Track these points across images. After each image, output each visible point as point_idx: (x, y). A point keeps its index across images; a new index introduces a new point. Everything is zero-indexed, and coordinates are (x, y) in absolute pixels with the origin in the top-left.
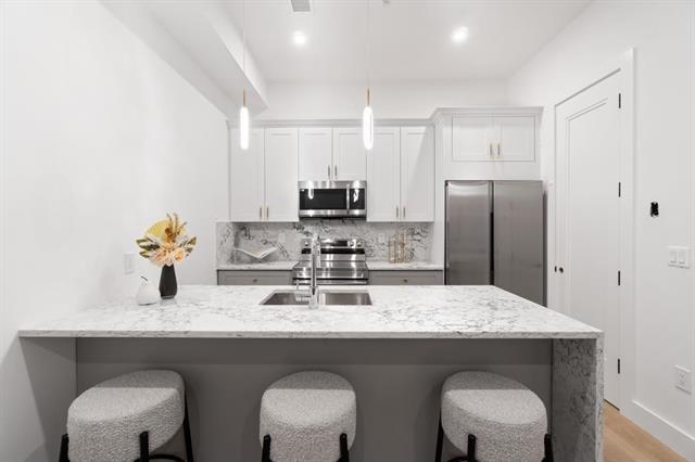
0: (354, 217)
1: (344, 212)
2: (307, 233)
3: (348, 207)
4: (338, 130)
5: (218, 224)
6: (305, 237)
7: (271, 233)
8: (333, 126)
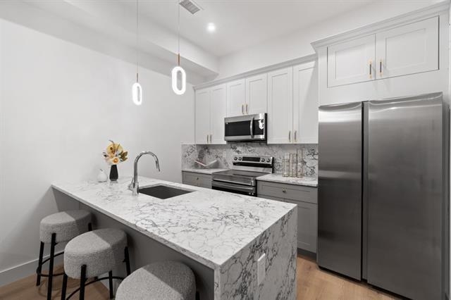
0: (260, 141)
1: (249, 137)
2: (238, 152)
3: (252, 133)
4: (249, 79)
5: (183, 146)
6: (237, 154)
7: (219, 151)
8: (245, 77)
